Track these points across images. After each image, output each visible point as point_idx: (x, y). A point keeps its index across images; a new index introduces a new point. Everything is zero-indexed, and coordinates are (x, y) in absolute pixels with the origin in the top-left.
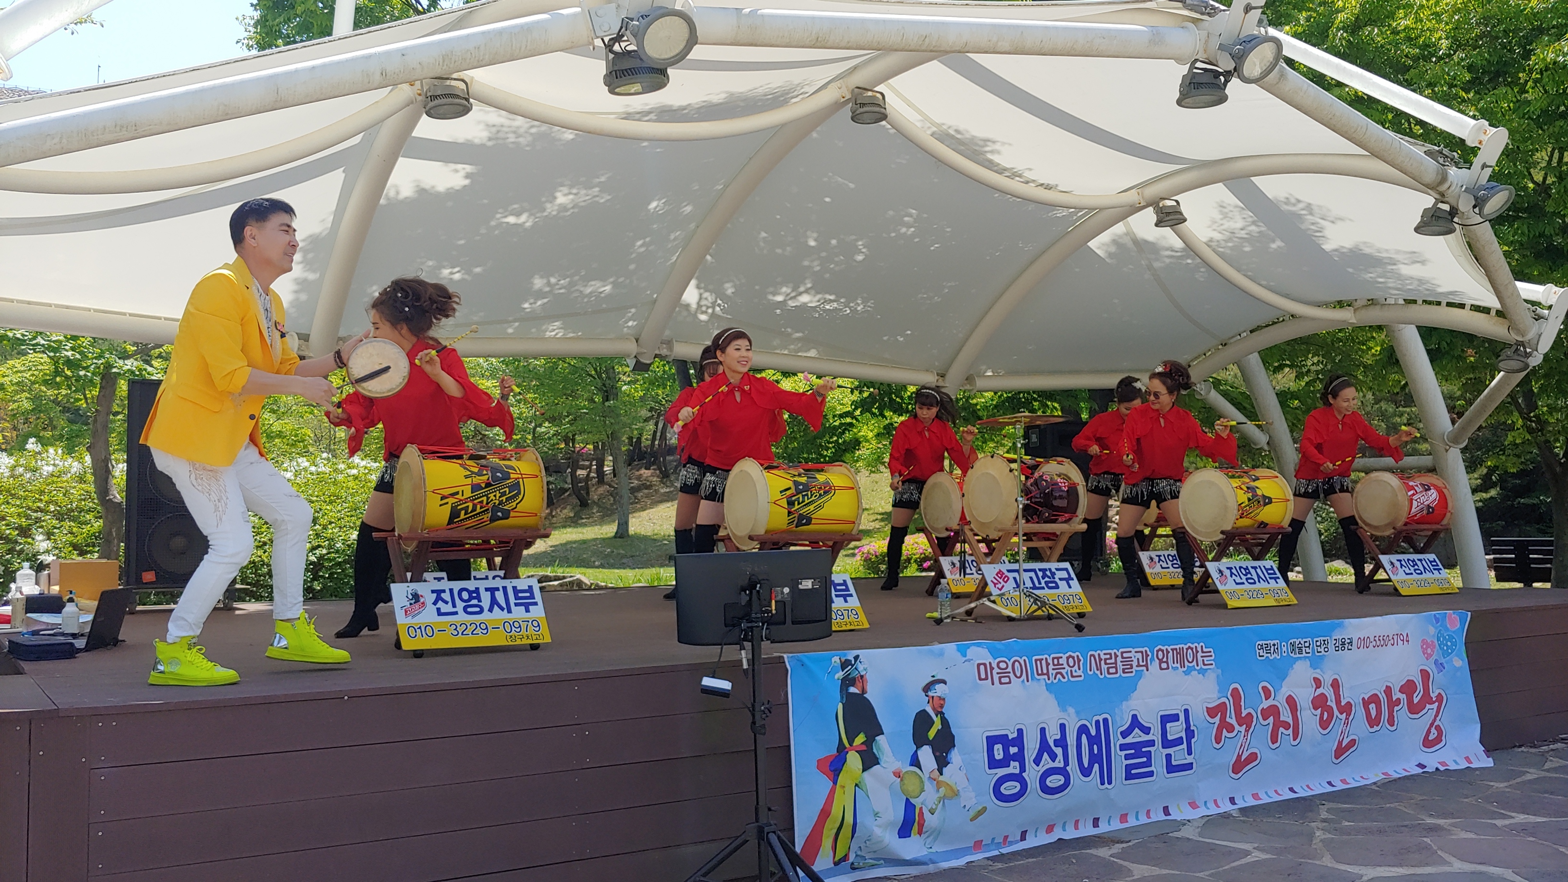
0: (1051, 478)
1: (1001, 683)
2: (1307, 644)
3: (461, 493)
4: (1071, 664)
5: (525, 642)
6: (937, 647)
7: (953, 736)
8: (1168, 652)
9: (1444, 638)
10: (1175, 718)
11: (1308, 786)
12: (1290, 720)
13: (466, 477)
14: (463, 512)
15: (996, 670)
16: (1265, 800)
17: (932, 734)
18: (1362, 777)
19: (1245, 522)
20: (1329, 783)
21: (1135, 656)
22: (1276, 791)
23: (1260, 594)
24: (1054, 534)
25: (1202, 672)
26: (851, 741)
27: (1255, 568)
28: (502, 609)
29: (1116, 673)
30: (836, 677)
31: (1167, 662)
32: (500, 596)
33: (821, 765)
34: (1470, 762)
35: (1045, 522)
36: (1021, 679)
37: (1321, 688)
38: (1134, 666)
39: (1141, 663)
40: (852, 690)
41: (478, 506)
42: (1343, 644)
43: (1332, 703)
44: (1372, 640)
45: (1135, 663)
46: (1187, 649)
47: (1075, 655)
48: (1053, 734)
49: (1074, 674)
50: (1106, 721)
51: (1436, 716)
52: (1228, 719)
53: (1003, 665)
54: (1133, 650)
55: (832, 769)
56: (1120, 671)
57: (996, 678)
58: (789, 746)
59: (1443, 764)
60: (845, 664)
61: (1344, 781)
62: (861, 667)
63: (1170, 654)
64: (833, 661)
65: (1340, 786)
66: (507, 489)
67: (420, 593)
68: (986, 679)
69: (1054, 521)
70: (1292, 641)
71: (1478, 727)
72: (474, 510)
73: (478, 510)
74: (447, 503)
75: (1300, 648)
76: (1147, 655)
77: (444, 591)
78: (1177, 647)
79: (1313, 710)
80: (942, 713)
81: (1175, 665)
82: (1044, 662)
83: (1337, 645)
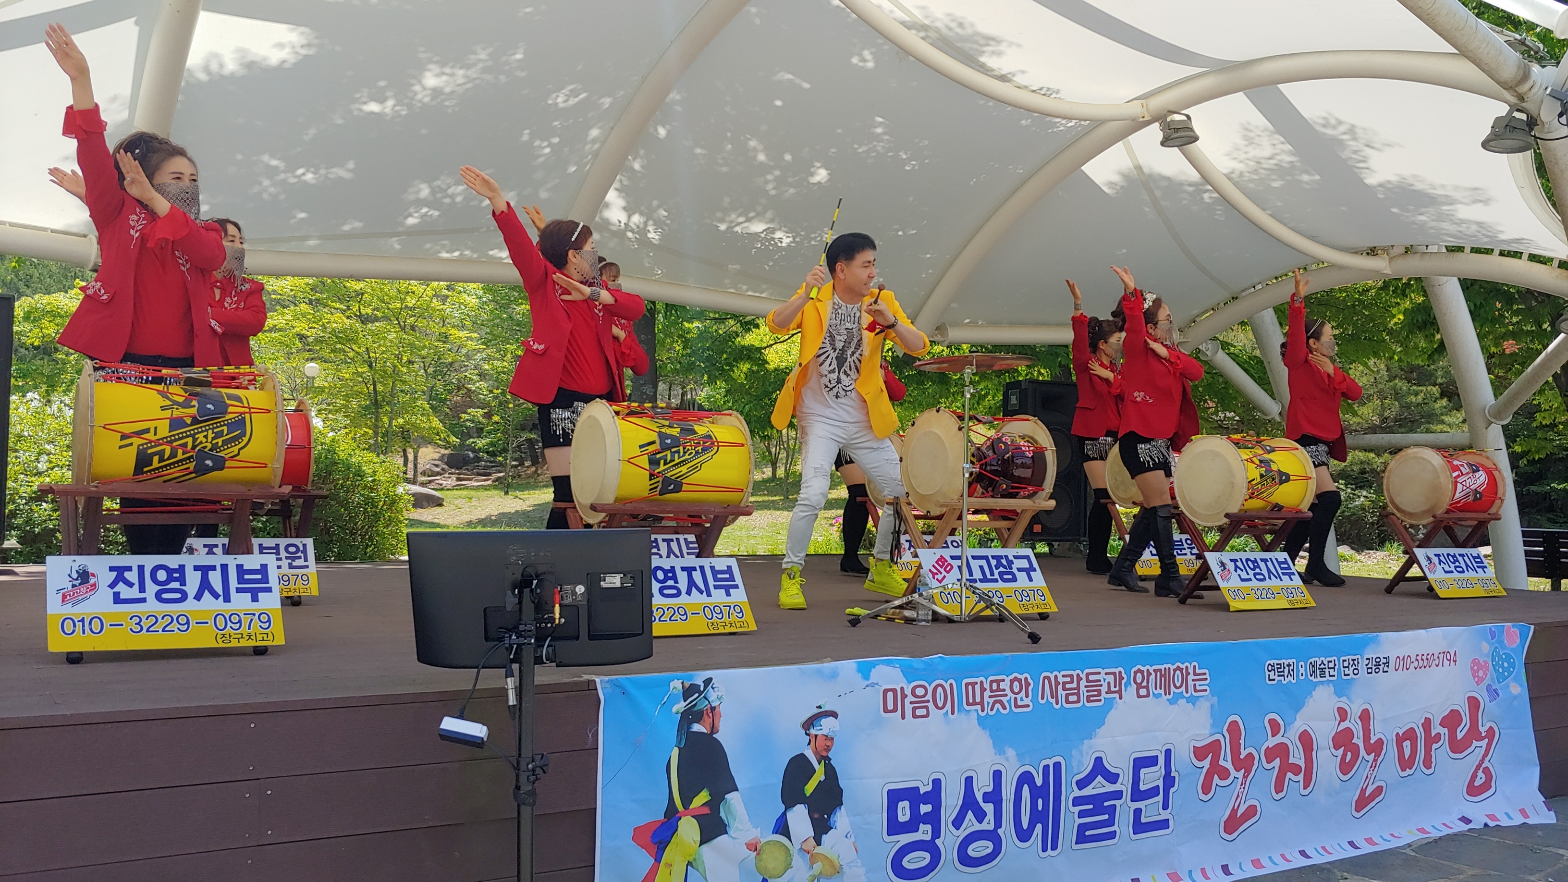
0: (1012, 441)
1: (915, 716)
2: (1332, 665)
3: (152, 431)
4: (1016, 690)
5: (244, 643)
6: (828, 666)
7: (841, 791)
8: (1149, 674)
9: (1500, 657)
10: (1151, 761)
11: (1324, 848)
12: (1301, 763)
13: (163, 408)
14: (156, 459)
15: (910, 698)
16: (1269, 869)
17: (810, 788)
18: (1392, 835)
19: (1255, 504)
20: (1351, 843)
21: (1105, 679)
22: (1283, 856)
23: (1271, 594)
24: (1014, 512)
25: (1192, 700)
26: (687, 801)
27: (1264, 561)
28: (216, 596)
29: (1078, 701)
30: (674, 709)
31: (1147, 687)
32: (215, 578)
33: (638, 835)
34: (1527, 816)
35: (1003, 496)
36: (944, 710)
37: (1347, 721)
38: (1103, 693)
39: (1113, 689)
40: (697, 728)
41: (180, 452)
42: (1378, 664)
43: (1358, 741)
44: (1413, 659)
45: (1104, 689)
46: (1175, 671)
47: (1022, 677)
48: (983, 785)
49: (1020, 703)
50: (1057, 766)
51: (1486, 755)
52: (1221, 763)
53: (920, 692)
54: (1103, 672)
55: (657, 840)
56: (1083, 699)
57: (909, 708)
58: (595, 809)
59: (1492, 817)
60: (689, 691)
61: (1369, 841)
62: (712, 695)
63: (1153, 677)
64: (672, 685)
65: (1366, 849)
66: (225, 428)
67: (90, 571)
68: (895, 710)
69: (1013, 496)
70: (1312, 660)
71: (1537, 770)
72: (173, 455)
73: (180, 456)
74: (131, 444)
75: (1322, 671)
76: (1122, 678)
77: (129, 569)
78: (1162, 667)
79: (1333, 750)
80: (827, 759)
81: (1158, 691)
82: (978, 687)
83: (1370, 666)
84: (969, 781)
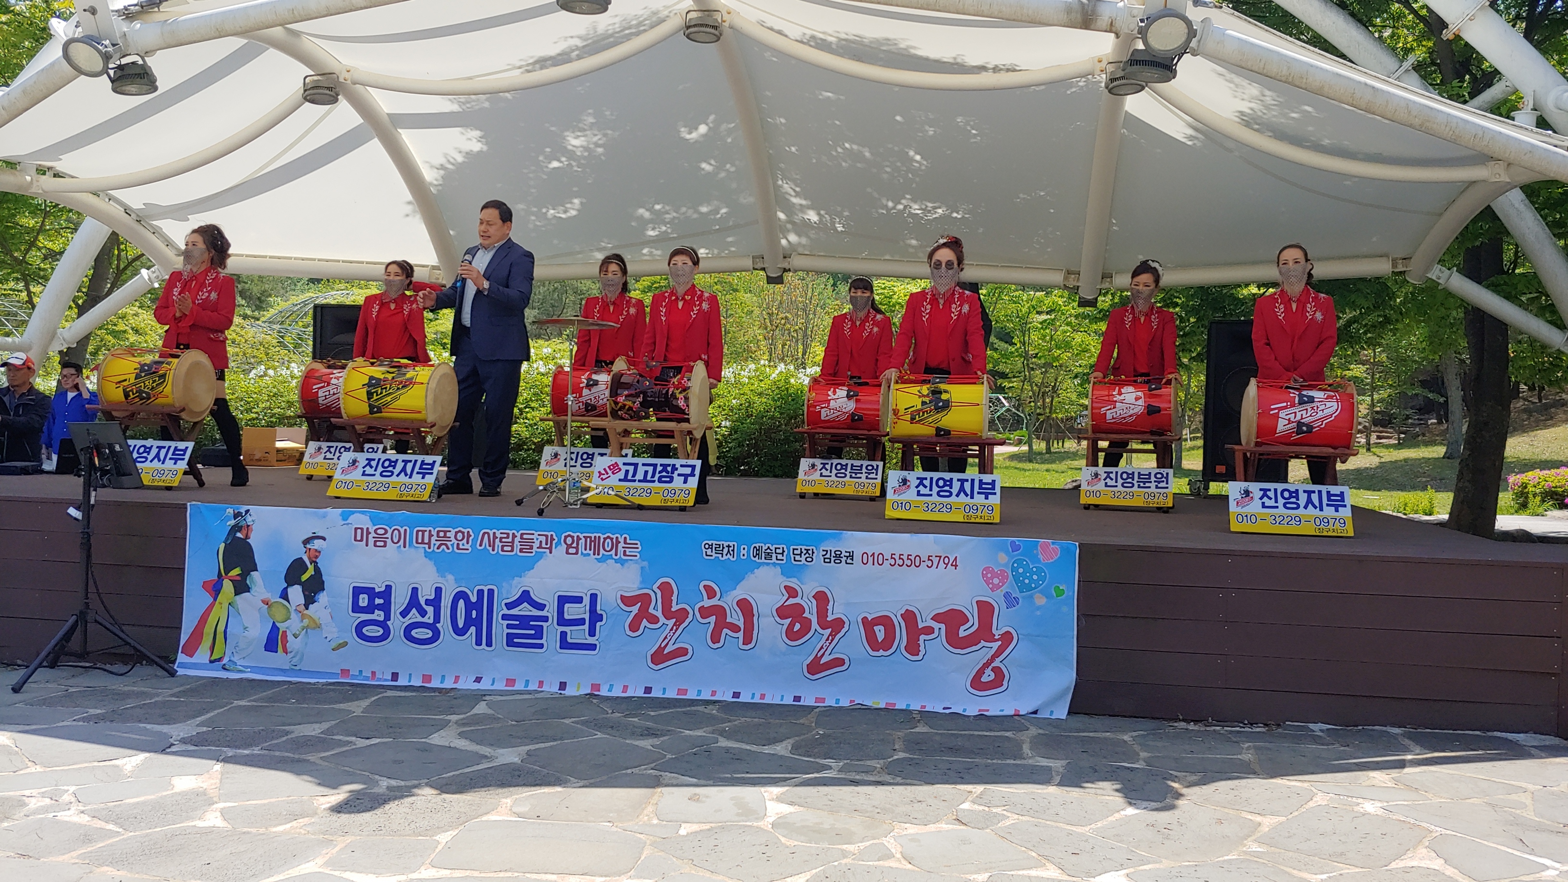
1: (374, 544)
2: (780, 551)
4: (459, 538)
7: (323, 582)
8: (579, 538)
9: (1028, 570)
10: (578, 600)
12: (741, 624)
15: (373, 535)
16: (693, 696)
17: (304, 577)
20: (797, 698)
21: (537, 538)
22: (714, 692)
26: (227, 572)
29: (512, 551)
30: (228, 524)
31: (577, 548)
33: (205, 586)
36: (398, 544)
38: (535, 549)
40: (239, 535)
41: (139, 389)
42: (838, 557)
44: (889, 557)
46: (605, 539)
47: (466, 531)
48: (426, 593)
49: (461, 547)
50: (491, 592)
51: (996, 656)
52: (651, 610)
53: (381, 532)
54: (536, 533)
55: (213, 590)
56: (517, 550)
58: (184, 569)
60: (237, 515)
61: (820, 700)
62: (251, 519)
63: (583, 541)
64: (228, 511)
68: (361, 540)
70: (757, 545)
74: (121, 386)
75: (769, 554)
76: (552, 539)
78: (593, 535)
79: (778, 619)
80: (316, 562)
81: (588, 551)
82: (427, 534)
83: (828, 556)
84: (415, 590)
